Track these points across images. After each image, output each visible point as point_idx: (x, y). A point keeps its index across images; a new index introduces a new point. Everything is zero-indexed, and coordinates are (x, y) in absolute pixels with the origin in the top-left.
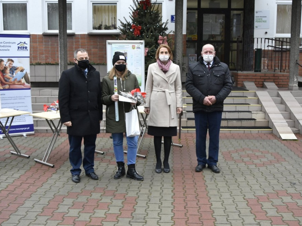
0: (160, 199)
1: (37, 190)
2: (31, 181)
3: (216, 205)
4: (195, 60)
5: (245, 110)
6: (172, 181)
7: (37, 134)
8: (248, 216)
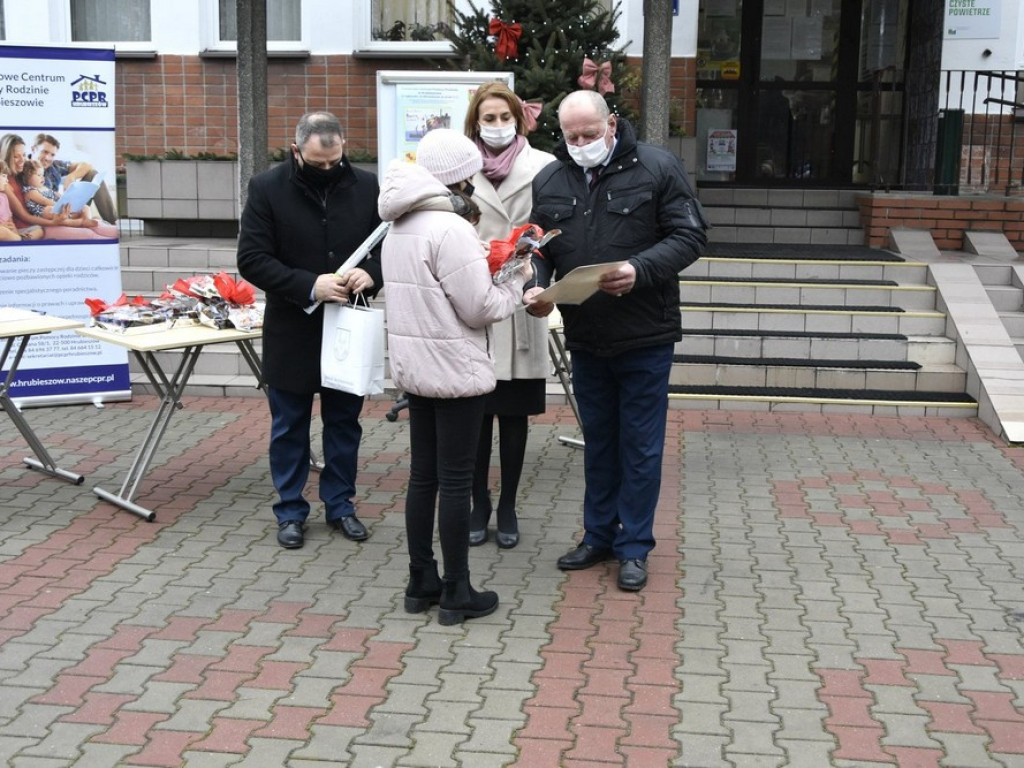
0: (492, 656)
1: (65, 602)
2: (55, 568)
3: (699, 688)
4: (730, 150)
5: (884, 332)
6: (559, 589)
7: (138, 399)
8: (809, 740)
